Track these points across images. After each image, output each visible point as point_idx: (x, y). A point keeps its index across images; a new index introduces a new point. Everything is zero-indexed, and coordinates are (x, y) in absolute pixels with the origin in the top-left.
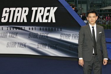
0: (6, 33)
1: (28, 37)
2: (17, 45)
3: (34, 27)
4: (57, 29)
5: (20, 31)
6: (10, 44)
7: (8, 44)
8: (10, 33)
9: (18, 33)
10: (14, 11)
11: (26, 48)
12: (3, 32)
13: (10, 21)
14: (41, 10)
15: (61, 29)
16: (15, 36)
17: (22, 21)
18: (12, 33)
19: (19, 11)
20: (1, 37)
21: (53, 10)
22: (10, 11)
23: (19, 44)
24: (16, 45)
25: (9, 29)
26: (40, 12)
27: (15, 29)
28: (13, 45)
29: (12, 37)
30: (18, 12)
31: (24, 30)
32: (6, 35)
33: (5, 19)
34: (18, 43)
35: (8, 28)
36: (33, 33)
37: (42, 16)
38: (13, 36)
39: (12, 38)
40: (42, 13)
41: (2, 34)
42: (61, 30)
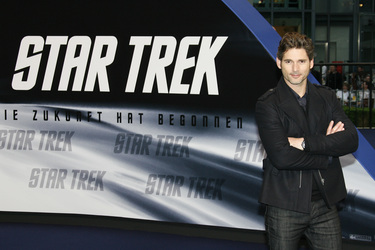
0: (29, 132)
1: (111, 149)
2: (70, 178)
3: (135, 112)
4: (223, 121)
5: (84, 124)
6: (44, 175)
7: (36, 174)
8: (43, 133)
9: (73, 133)
10: (63, 49)
11: (106, 191)
12: (18, 129)
13: (47, 86)
14: (164, 48)
15: (240, 121)
16: (61, 144)
17: (90, 88)
18: (52, 133)
19: (79, 48)
20: (9, 147)
21: (211, 47)
22: (47, 48)
23: (78, 174)
24: (64, 178)
25: (40, 116)
26: (162, 55)
27: (62, 118)
28: (54, 178)
29: (52, 149)
30: (77, 54)
31: (99, 122)
32: (29, 142)
33: (25, 78)
34: (75, 172)
35: (36, 112)
36: (132, 134)
37: (169, 71)
38: (55, 143)
39: (49, 152)
40: (168, 60)
41: (15, 135)
42: (240, 126)
